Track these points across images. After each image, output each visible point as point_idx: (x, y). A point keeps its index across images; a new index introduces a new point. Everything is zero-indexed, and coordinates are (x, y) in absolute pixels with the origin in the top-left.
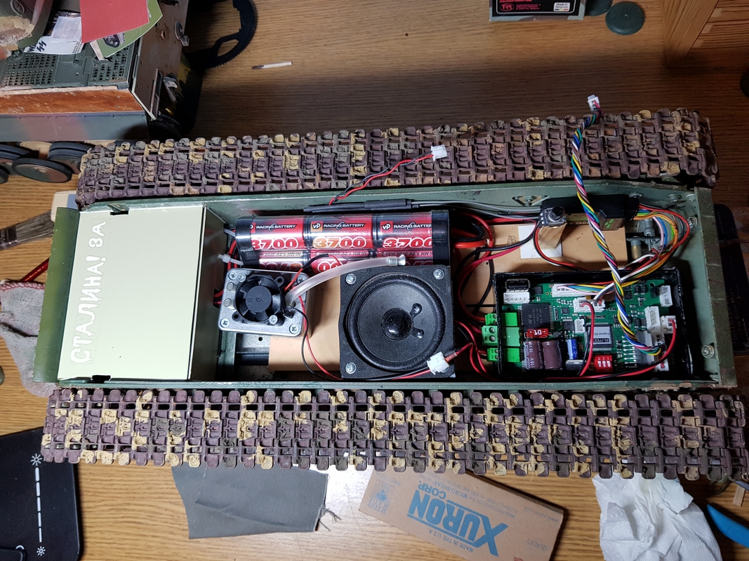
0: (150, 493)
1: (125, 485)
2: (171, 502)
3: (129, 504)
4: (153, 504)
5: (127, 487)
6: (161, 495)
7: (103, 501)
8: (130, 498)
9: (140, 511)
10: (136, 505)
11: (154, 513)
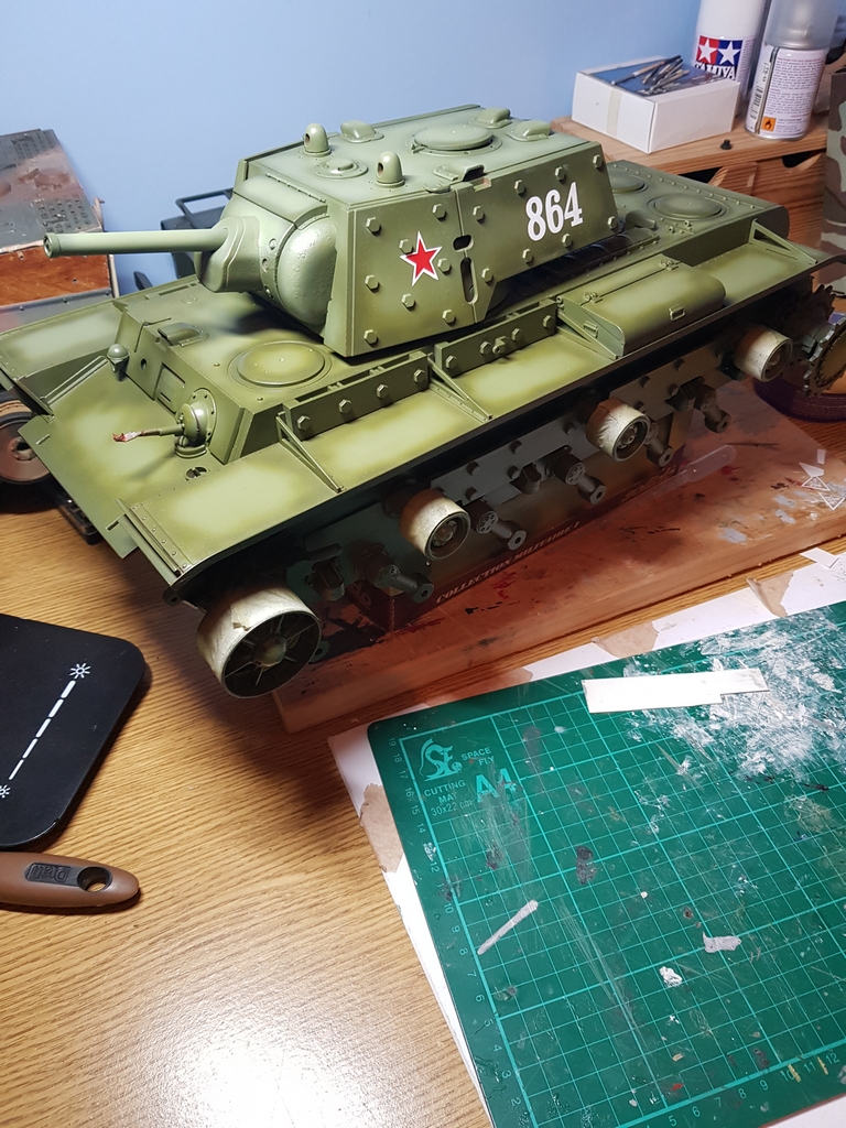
0: (221, 883)
1: (165, 893)
2: (268, 878)
3: (185, 919)
4: (233, 896)
5: (170, 894)
6: (243, 877)
7: (129, 937)
8: (184, 907)
9: (214, 918)
10: (199, 913)
11: (243, 908)
